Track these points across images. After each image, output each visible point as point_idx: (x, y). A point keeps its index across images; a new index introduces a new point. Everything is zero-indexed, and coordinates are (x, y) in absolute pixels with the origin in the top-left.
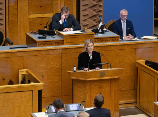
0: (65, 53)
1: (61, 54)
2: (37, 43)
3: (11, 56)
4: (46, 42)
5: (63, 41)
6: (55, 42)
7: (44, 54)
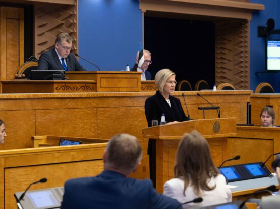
0: (101, 106)
1: (95, 109)
2: (55, 84)
3: (14, 108)
4: (69, 85)
5: (96, 83)
6: (82, 85)
7: (70, 107)
